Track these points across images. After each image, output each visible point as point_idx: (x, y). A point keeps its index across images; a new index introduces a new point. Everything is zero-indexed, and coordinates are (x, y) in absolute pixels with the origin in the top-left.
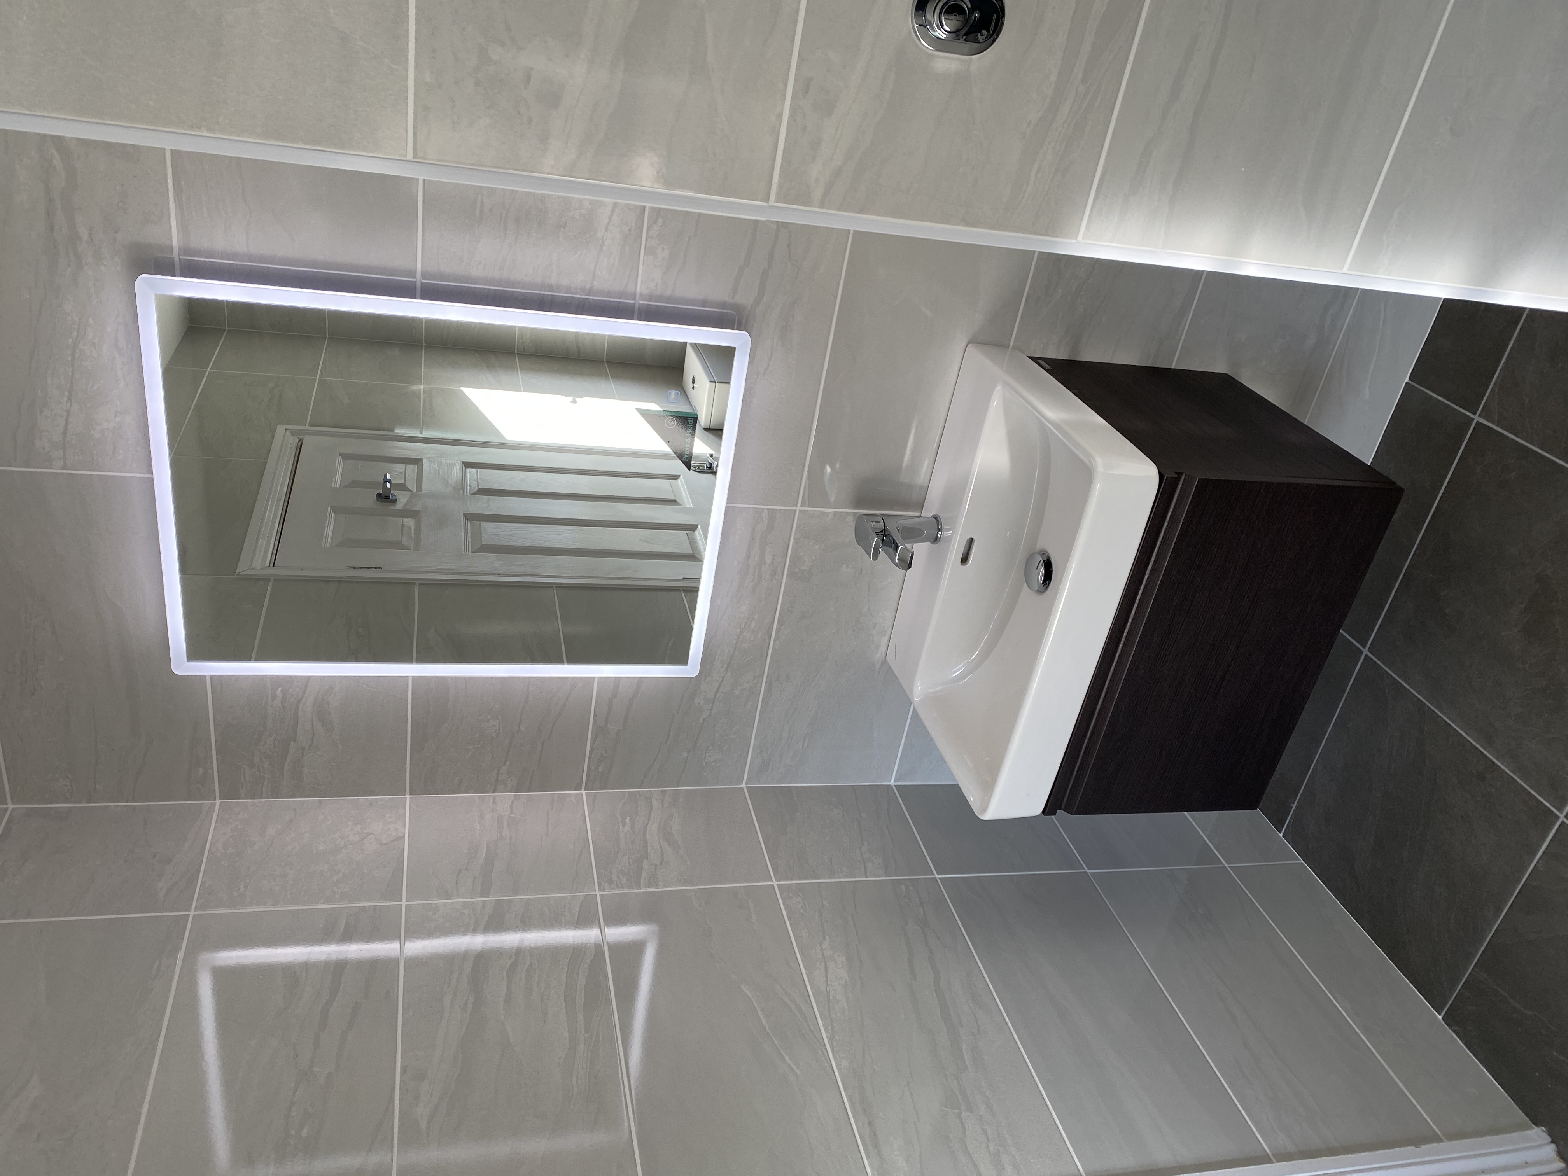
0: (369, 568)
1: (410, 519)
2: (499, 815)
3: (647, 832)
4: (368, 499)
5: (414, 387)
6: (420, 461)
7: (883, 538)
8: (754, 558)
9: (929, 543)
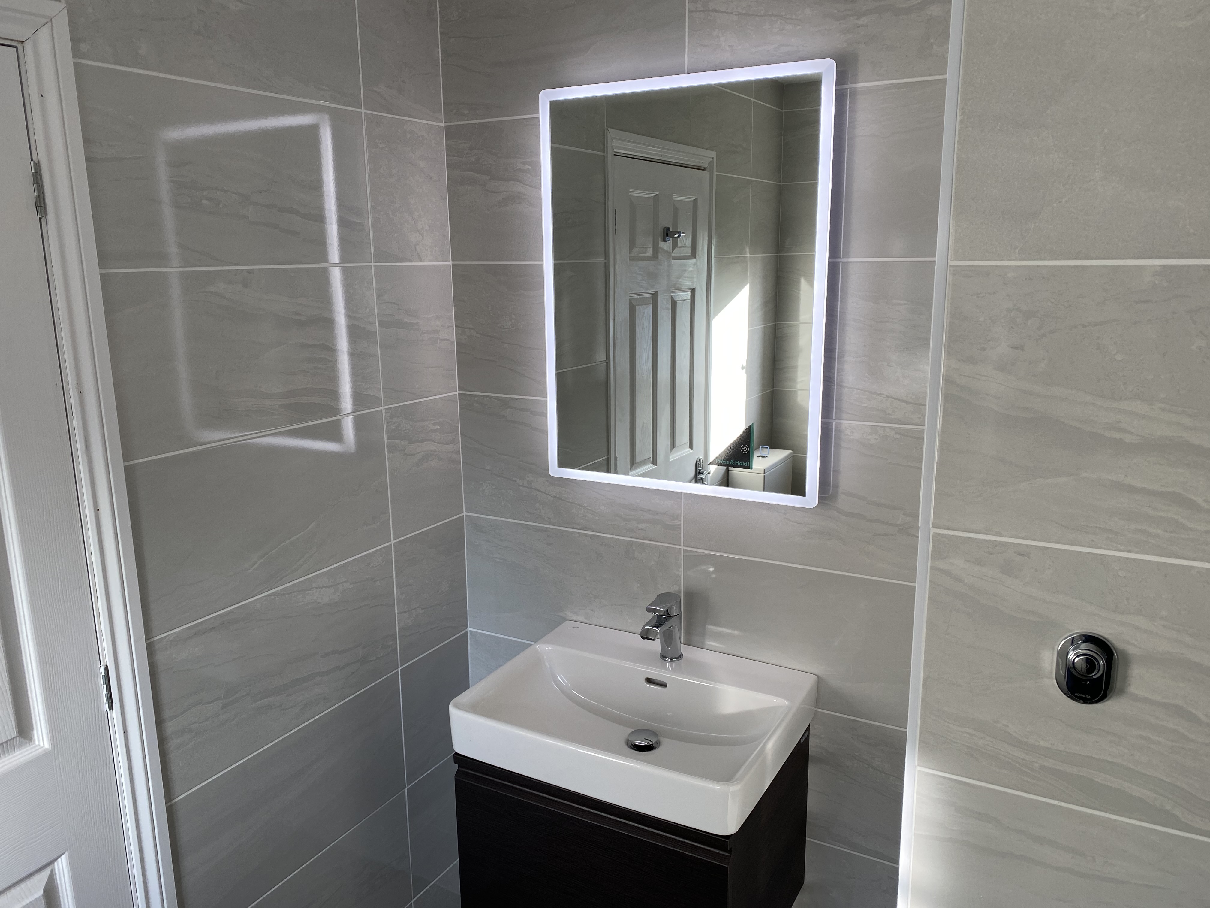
0: (615, 224)
1: (652, 252)
2: (439, 330)
3: (429, 442)
4: (666, 221)
5: (748, 250)
6: (694, 258)
7: (663, 616)
8: (642, 515)
9: (661, 651)
